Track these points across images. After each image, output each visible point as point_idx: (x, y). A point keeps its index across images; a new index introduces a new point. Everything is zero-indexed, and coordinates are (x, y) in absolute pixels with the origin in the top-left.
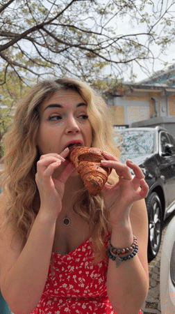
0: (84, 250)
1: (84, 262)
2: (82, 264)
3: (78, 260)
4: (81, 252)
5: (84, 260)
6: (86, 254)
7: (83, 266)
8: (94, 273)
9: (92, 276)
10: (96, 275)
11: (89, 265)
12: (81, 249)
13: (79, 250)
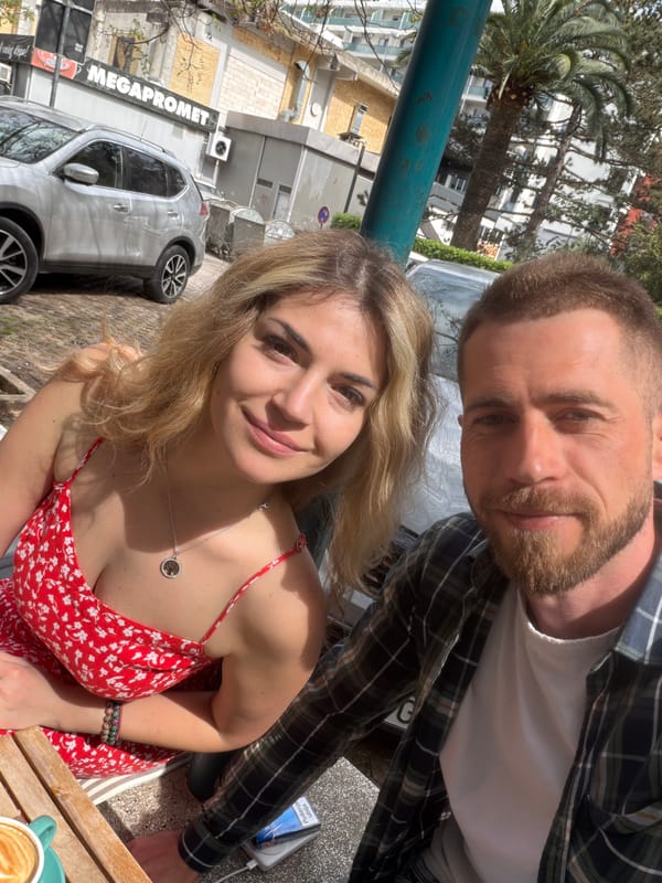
0: (128, 632)
1: (110, 652)
2: (104, 649)
3: (103, 634)
4: (119, 630)
5: (114, 646)
6: (123, 642)
7: (104, 655)
8: (118, 681)
9: (110, 681)
10: (120, 685)
11: (116, 664)
12: (127, 626)
13: (122, 623)
